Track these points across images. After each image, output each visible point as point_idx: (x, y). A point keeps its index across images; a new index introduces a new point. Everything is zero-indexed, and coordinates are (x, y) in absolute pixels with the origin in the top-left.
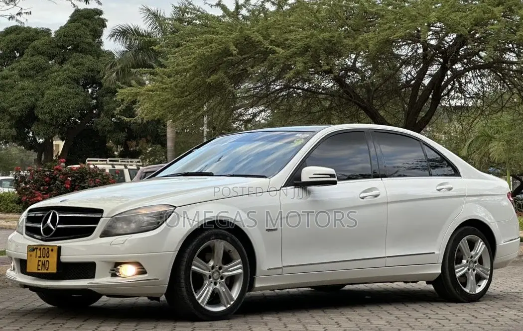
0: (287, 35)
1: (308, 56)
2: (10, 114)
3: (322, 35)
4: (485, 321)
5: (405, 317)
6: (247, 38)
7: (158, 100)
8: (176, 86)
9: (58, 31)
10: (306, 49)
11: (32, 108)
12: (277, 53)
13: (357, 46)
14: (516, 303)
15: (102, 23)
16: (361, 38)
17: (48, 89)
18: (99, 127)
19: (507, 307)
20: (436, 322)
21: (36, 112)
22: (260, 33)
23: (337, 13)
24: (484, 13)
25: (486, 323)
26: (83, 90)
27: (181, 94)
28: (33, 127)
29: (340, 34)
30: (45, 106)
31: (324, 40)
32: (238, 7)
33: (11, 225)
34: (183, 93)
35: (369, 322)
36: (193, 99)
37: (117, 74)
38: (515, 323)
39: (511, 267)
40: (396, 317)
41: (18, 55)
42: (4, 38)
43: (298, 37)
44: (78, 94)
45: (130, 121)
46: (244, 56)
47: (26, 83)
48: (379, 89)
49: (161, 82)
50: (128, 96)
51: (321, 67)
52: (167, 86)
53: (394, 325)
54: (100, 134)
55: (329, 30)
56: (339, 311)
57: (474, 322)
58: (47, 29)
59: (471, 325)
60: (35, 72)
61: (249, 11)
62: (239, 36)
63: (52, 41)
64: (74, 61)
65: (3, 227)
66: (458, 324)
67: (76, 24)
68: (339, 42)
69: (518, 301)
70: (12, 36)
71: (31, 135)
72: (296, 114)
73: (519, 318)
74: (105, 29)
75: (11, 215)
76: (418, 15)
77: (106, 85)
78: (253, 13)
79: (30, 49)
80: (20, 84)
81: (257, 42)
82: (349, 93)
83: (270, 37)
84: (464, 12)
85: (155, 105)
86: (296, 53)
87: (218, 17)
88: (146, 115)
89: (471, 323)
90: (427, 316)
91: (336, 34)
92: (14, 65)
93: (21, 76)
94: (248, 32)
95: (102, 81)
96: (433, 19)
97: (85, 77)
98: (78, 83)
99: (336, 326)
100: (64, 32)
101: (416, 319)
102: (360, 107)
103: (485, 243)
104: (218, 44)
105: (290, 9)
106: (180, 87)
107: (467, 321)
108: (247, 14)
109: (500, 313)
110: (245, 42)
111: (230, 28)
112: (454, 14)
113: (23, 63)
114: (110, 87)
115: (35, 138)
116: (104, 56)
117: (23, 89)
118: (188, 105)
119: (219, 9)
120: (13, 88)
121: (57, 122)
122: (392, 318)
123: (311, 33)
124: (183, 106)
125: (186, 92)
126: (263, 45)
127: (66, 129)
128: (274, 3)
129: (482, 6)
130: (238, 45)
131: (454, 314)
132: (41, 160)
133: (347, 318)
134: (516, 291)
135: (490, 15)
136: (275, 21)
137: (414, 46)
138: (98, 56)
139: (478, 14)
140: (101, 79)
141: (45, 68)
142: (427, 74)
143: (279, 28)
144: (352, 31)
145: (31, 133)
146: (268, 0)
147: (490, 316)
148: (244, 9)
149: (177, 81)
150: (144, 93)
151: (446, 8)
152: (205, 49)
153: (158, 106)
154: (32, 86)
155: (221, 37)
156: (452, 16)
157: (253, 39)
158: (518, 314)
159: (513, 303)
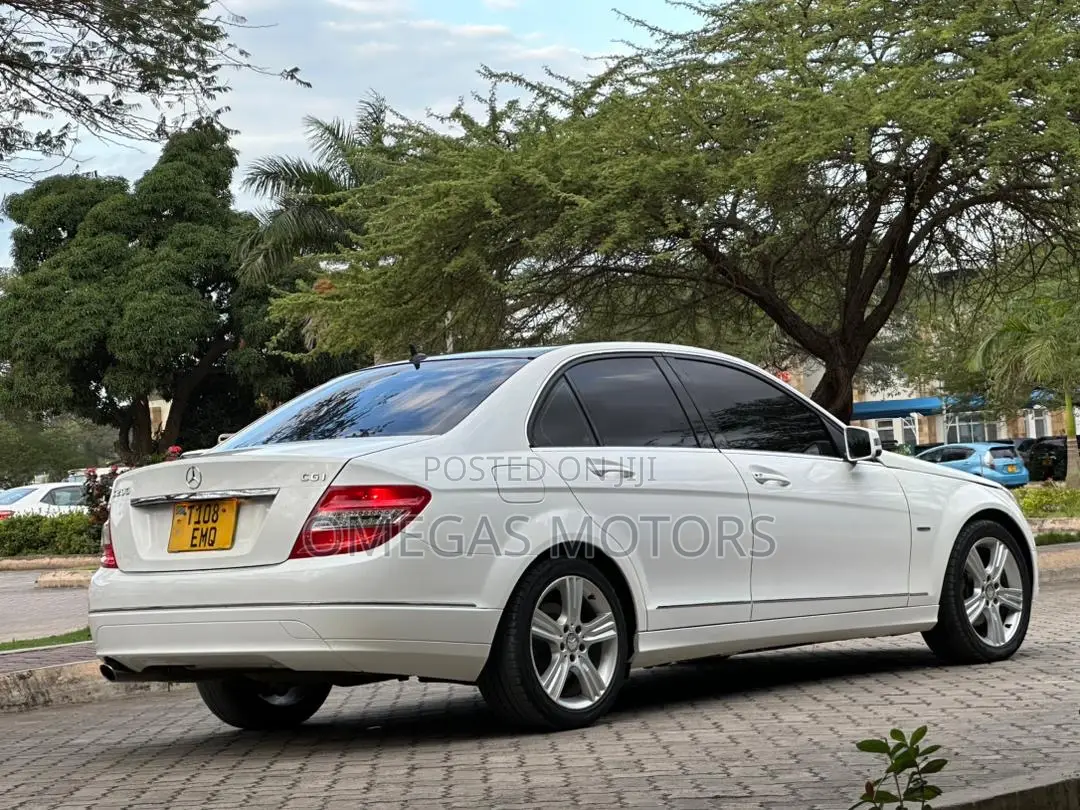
0: (595, 168)
1: (638, 208)
2: (58, 356)
3: (663, 163)
4: (996, 701)
5: (846, 704)
6: (516, 180)
7: (352, 316)
8: (385, 284)
9: (141, 181)
10: (636, 192)
11: (101, 341)
12: (577, 205)
13: (734, 179)
14: (1061, 663)
15: (229, 158)
16: (739, 164)
17: (131, 299)
18: (237, 369)
19: (1042, 671)
20: (904, 709)
21: (109, 348)
22: (540, 170)
23: (690, 117)
24: (978, 95)
25: (996, 704)
26: (200, 296)
27: (397, 299)
28: (106, 378)
29: (697, 159)
30: (127, 334)
31: (669, 173)
32: (496, 118)
33: (82, 578)
34: (399, 296)
35: (776, 718)
36: (420, 309)
37: (265, 257)
38: (1053, 700)
39: (1067, 591)
40: (828, 705)
41: (64, 235)
42: (33, 204)
43: (616, 171)
44: (189, 305)
45: (301, 360)
47: (85, 290)
48: (786, 258)
49: (355, 277)
50: (292, 311)
51: (666, 226)
52: (367, 286)
53: (824, 720)
54: (241, 382)
55: (676, 153)
57: (975, 704)
58: (119, 178)
59: (968, 710)
60: (102, 268)
61: (518, 123)
62: (500, 178)
63: (130, 203)
64: (178, 240)
65: (66, 583)
66: (943, 710)
67: (177, 164)
68: (698, 175)
69: (1067, 659)
70: (51, 198)
71: (103, 393)
72: (626, 319)
73: (1063, 690)
74: (235, 169)
75: (79, 559)
76: (847, 111)
77: (245, 281)
78: (526, 128)
79: (88, 223)
80: (75, 293)
81: (538, 186)
82: (727, 272)
83: (563, 174)
84: (938, 97)
85: (347, 324)
86: (615, 203)
87: (458, 139)
88: (331, 346)
89: (969, 706)
90: (886, 700)
91: (691, 159)
92: (58, 257)
93: (74, 278)
95: (238, 274)
96: (877, 118)
97: (204, 271)
98: (189, 282)
99: (713, 731)
100: (152, 182)
101: (866, 707)
102: (751, 296)
104: (461, 197)
105: (598, 113)
106: (393, 286)
107: (962, 703)
108: (515, 130)
109: (1028, 683)
110: (514, 188)
111: (483, 161)
112: (920, 103)
113: (76, 250)
114: (254, 285)
115: (112, 401)
116: (238, 224)
117: (81, 304)
118: (410, 319)
119: (457, 124)
120: (60, 302)
121: (153, 365)
122: (823, 707)
123: (642, 162)
124: (401, 323)
125: (406, 294)
126: (548, 193)
127: (171, 377)
128: (565, 104)
129: (972, 83)
130: (501, 196)
131: (938, 692)
132: (128, 443)
133: (736, 714)
134: (1065, 639)
135: (989, 99)
136: (569, 143)
137: (849, 167)
138: (226, 224)
139: (965, 98)
140: (234, 270)
141: (122, 258)
142: (879, 220)
143: (578, 156)
144: (723, 151)
145: (104, 390)
146: (554, 99)
147: (1006, 691)
148: (508, 121)
149: (386, 273)
150: (323, 304)
151: (902, 93)
152: (437, 208)
153: (351, 327)
154: (97, 295)
155: (466, 182)
156: (913, 109)
157: (529, 181)
158: (1062, 682)
159: (1057, 663)
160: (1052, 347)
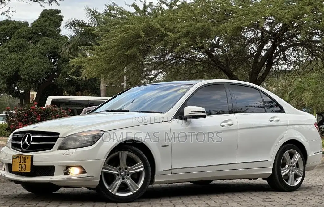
0: (176, 25)
1: (189, 38)
2: (3, 75)
3: (197, 24)
5: (250, 200)
6: (151, 27)
7: (95, 66)
8: (106, 57)
9: (33, 23)
10: (188, 33)
11: (17, 71)
12: (169, 36)
13: (219, 31)
15: (61, 19)
16: (222, 26)
17: (27, 59)
18: (58, 83)
19: (314, 194)
20: (270, 203)
21: (19, 74)
22: (158, 24)
23: (207, 11)
24: (300, 10)
25: (301, 204)
26: (49, 60)
27: (110, 62)
28: (17, 83)
29: (209, 24)
30: (25, 70)
31: (199, 28)
32: (145, 7)
33: (4, 144)
34: (110, 61)
35: (227, 203)
36: (117, 65)
37: (70, 49)
38: (319, 204)
40: (244, 200)
41: (8, 38)
44: (45, 62)
45: (78, 79)
46: (149, 38)
47: (13, 56)
48: (234, 58)
49: (97, 54)
50: (76, 63)
51: (197, 44)
52: (101, 57)
53: (243, 205)
54: (59, 87)
55: (202, 22)
56: (209, 196)
57: (293, 203)
58: (26, 22)
59: (291, 205)
60: (19, 49)
61: (152, 10)
62: (145, 26)
63: (29, 30)
64: (43, 42)
67: (44, 19)
68: (208, 29)
69: (321, 191)
70: (4, 26)
71: (16, 88)
72: (181, 74)
73: (321, 201)
74: (62, 22)
75: (4, 138)
76: (258, 12)
77: (63, 56)
78: (154, 11)
79: (15, 35)
80: (10, 56)
81: (158, 29)
82: (215, 61)
83: (165, 26)
84: (287, 10)
85: (93, 69)
86: (181, 36)
87: (133, 13)
88: (88, 75)
89: (291, 204)
90: (264, 200)
91: (206, 24)
92: (5, 45)
93: (10, 51)
94: (151, 23)
95: (60, 54)
96: (268, 14)
97: (50, 52)
98: (45, 56)
99: (206, 206)
100: (36, 24)
101: (257, 202)
102: (222, 69)
103: (300, 154)
104: (133, 31)
105: (178, 8)
106: (109, 57)
107: (289, 203)
108: (151, 12)
109: (310, 198)
110: (150, 29)
111: (140, 20)
112: (281, 11)
113: (11, 43)
114: (65, 58)
115: (19, 90)
116: (62, 39)
117: (11, 60)
118: (114, 68)
119: (133, 8)
120: (5, 59)
121: (32, 80)
122: (242, 201)
123: (191, 23)
124: (110, 70)
125: (113, 60)
126: (160, 31)
127: (38, 85)
128: (167, 5)
129: (298, 6)
130: (145, 31)
131: (280, 199)
132: (22, 103)
133: (213, 201)
134: (319, 184)
135: (303, 11)
136: (168, 16)
137: (255, 31)
138: (58, 39)
139: (296, 11)
140: (59, 53)
141: (25, 47)
142: (264, 49)
143: (171, 20)
144: (217, 22)
145: (16, 87)
146: (164, 3)
147: (303, 200)
148: (149, 8)
149: (107, 53)
150: (86, 61)
151: (276, 7)
152: (124, 34)
153: (95, 70)
154: (17, 58)
155: (135, 26)
156: (279, 12)
157: (154, 27)
158: (321, 198)
159: (318, 192)
160: (311, 94)
